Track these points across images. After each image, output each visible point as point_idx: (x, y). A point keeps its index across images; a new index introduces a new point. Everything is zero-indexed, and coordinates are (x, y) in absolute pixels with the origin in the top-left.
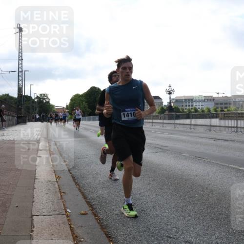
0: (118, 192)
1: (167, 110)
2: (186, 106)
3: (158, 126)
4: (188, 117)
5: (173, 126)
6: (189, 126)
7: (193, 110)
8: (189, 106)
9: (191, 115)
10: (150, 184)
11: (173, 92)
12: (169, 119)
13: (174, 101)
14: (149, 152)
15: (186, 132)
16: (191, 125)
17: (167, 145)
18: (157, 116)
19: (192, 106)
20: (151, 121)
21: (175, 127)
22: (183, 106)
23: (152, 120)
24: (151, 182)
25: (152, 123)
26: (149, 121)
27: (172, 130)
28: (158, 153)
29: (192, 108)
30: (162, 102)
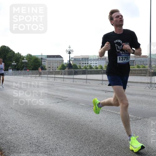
0: (25, 137)
1: (67, 67)
2: (83, 63)
3: (59, 81)
4: (84, 73)
5: (72, 80)
6: (85, 81)
7: (88, 67)
8: (85, 64)
9: (87, 72)
10: (53, 129)
11: (72, 52)
12: (68, 75)
13: (73, 59)
14: (52, 102)
15: (83, 85)
16: (87, 79)
17: (67, 96)
18: (58, 72)
19: (88, 64)
20: (53, 76)
21: (73, 82)
22: (80, 64)
23: (55, 75)
24: (53, 128)
25: (55, 77)
26: (52, 76)
27: (71, 84)
28: (59, 103)
29: (87, 66)
30: (63, 60)
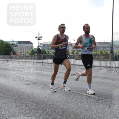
1: (37, 52)
5: (41, 64)
11: (41, 38)
13: (42, 45)
14: (23, 84)
15: (51, 69)
17: (37, 78)
18: (29, 56)
20: (24, 60)
21: (42, 65)
22: (48, 49)
25: (25, 62)
26: (22, 60)
27: (40, 68)
28: (29, 85)
30: (33, 46)
